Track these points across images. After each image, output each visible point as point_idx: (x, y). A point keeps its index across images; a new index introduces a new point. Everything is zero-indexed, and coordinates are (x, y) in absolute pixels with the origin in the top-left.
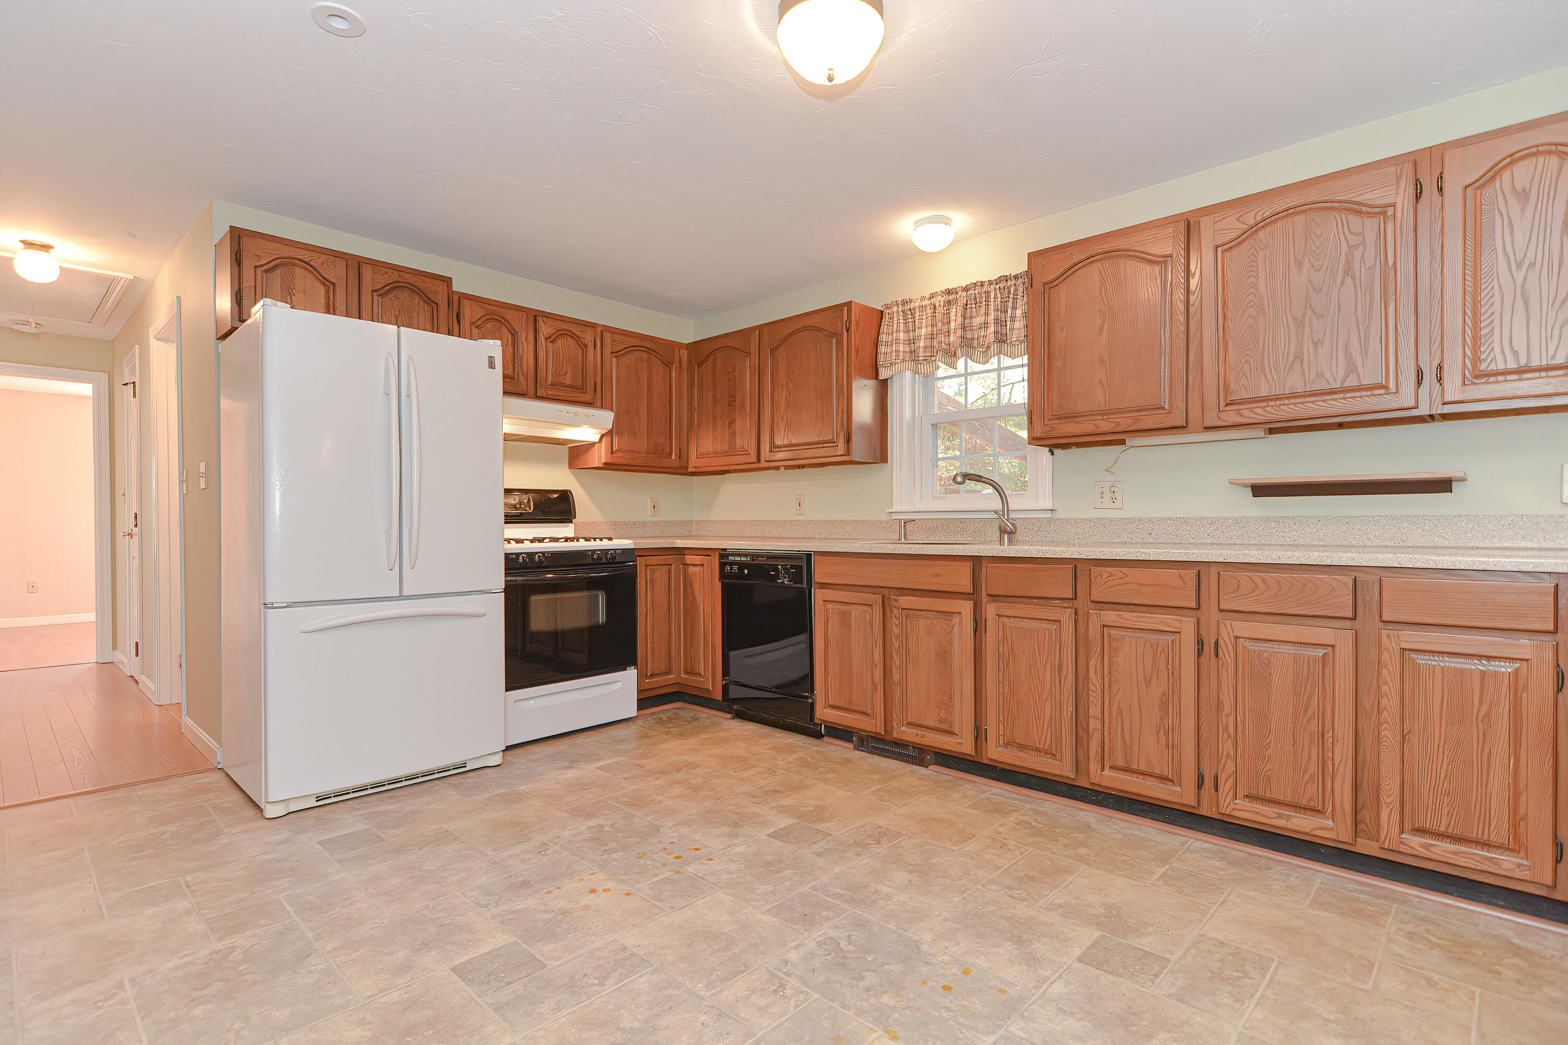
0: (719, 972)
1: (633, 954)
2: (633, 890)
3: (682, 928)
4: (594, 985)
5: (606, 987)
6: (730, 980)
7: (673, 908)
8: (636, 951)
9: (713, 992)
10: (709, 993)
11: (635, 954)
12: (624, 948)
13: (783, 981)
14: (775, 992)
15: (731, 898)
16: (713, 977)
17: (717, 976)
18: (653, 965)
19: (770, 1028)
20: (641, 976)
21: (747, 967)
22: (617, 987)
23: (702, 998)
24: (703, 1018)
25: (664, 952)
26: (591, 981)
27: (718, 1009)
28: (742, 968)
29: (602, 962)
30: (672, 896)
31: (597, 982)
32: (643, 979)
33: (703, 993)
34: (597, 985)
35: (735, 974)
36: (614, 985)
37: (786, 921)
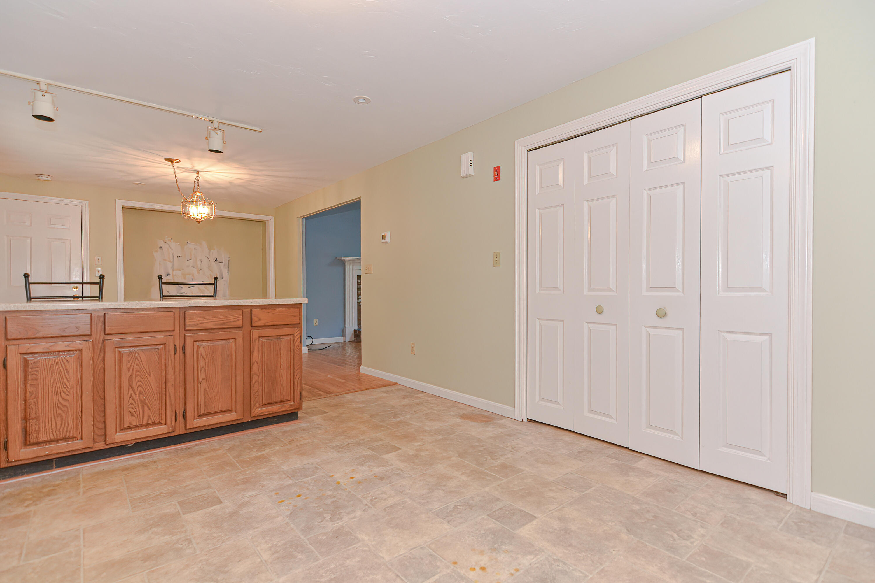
0: (399, 508)
1: (444, 519)
2: (452, 567)
3: (416, 533)
4: (459, 506)
5: (455, 504)
6: (395, 504)
7: (422, 548)
8: (442, 520)
9: (403, 500)
10: (406, 499)
11: (442, 519)
12: (449, 522)
13: (370, 502)
14: (376, 499)
15: (381, 554)
16: (402, 506)
17: (400, 506)
18: (432, 513)
19: (383, 487)
20: (437, 508)
21: (385, 509)
22: (448, 504)
23: (409, 498)
24: (410, 491)
25: (427, 519)
26: (461, 507)
27: (403, 494)
28: (387, 509)
29: (459, 515)
30: (422, 559)
31: (458, 507)
32: (437, 507)
33: (408, 500)
34: (458, 506)
35: (392, 506)
36: (449, 505)
37: (351, 534)
